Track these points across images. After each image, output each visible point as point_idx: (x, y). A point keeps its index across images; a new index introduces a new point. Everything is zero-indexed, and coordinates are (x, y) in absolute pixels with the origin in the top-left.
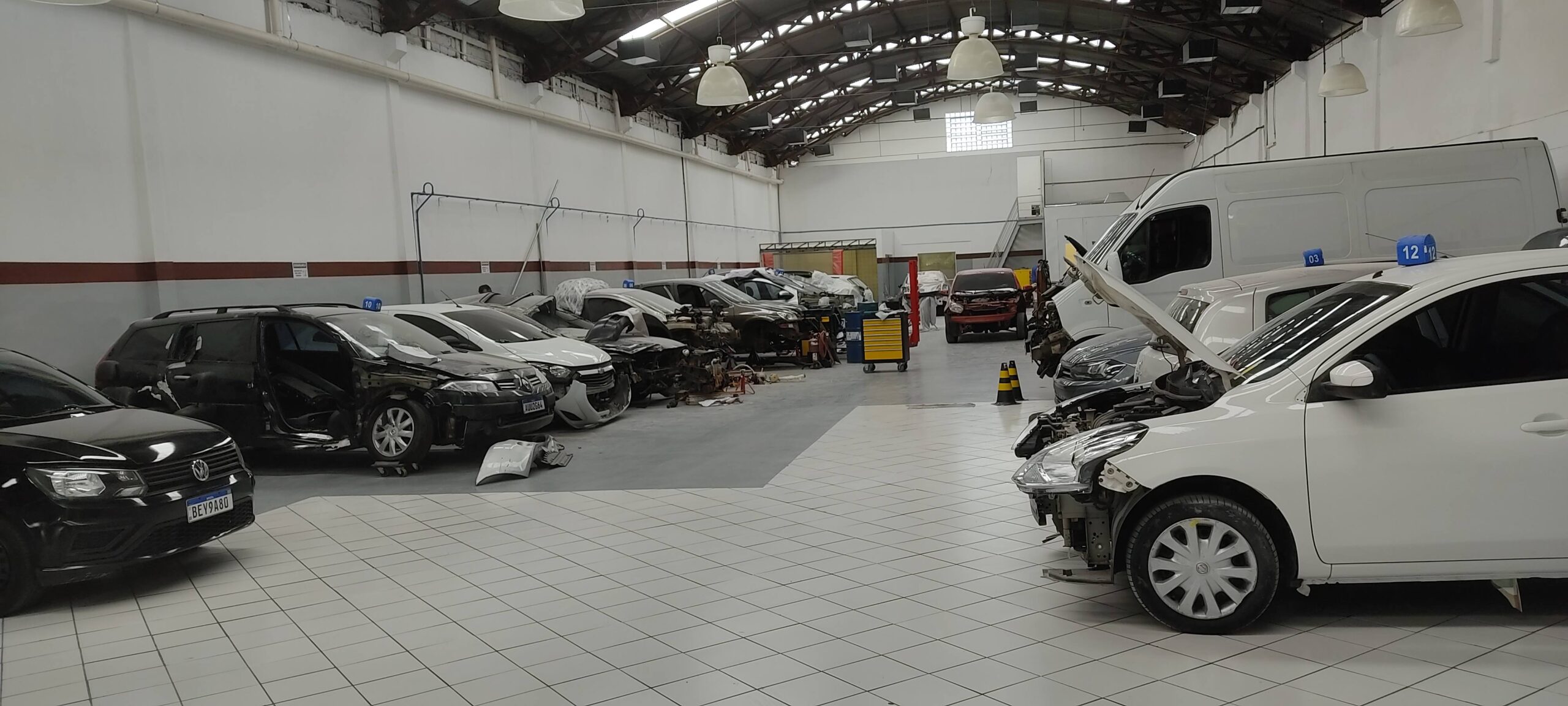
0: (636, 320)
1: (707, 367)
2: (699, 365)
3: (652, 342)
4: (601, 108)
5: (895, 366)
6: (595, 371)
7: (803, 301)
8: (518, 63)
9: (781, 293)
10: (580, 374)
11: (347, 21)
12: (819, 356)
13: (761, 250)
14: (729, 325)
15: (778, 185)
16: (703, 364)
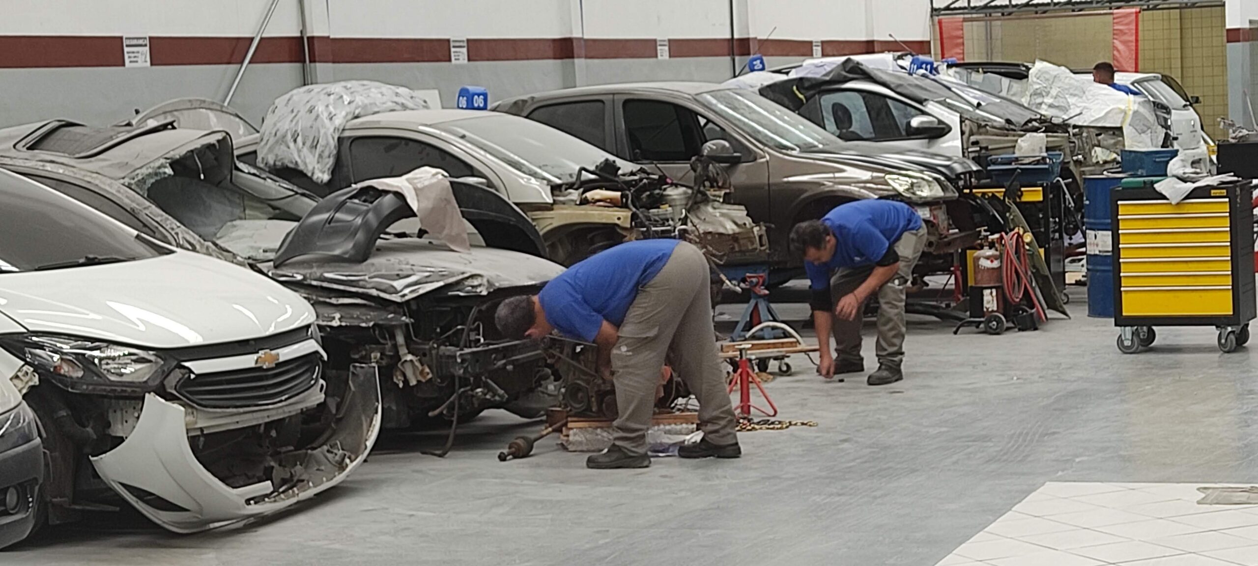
0: (428, 204)
3: (462, 268)
5: (1209, 335)
7: (975, 143)
9: (915, 122)
10: (191, 372)
12: (1002, 299)
14: (740, 213)
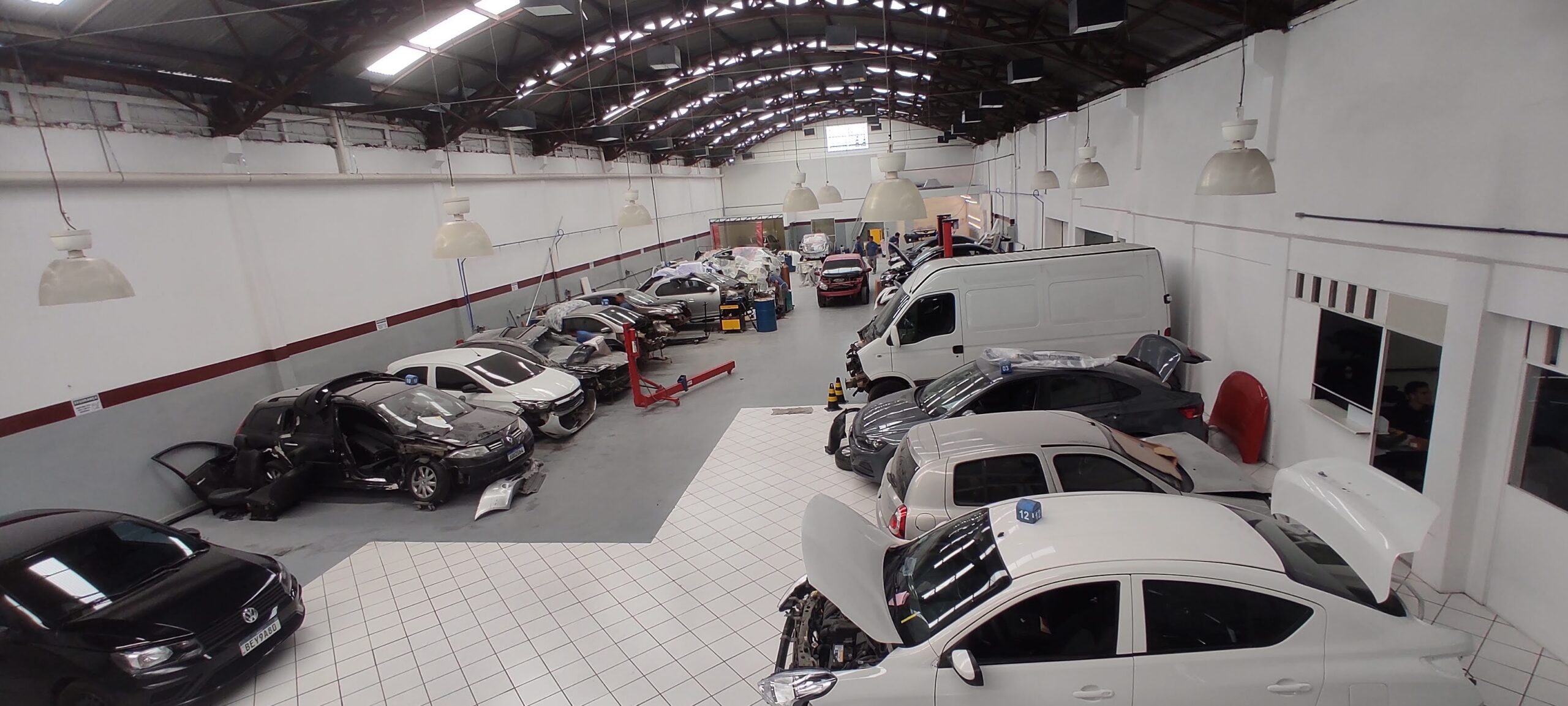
0: (600, 347)
4: (591, 158)
6: (567, 399)
8: (528, 144)
10: (556, 406)
11: (400, 148)
13: (711, 223)
15: (721, 178)
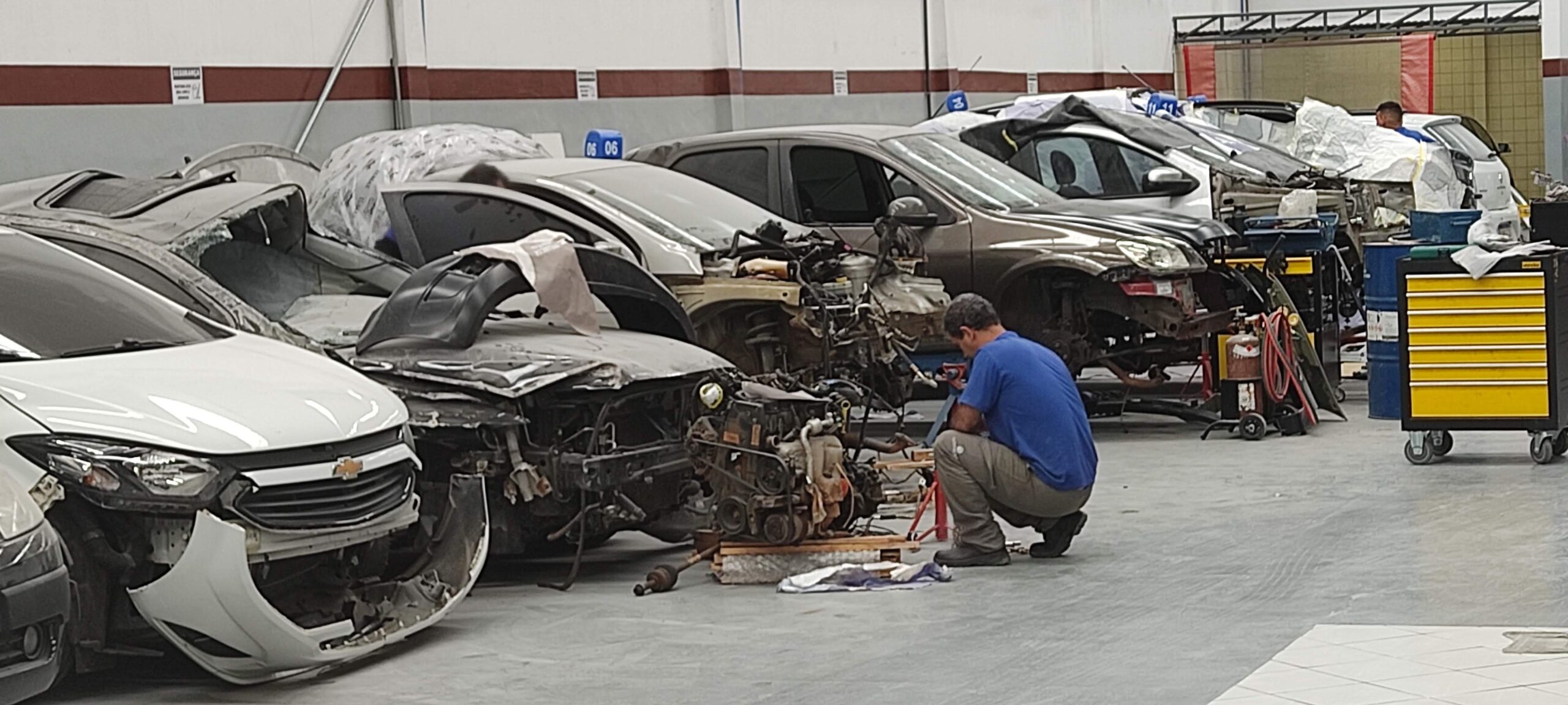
0: (548, 276)
1: (785, 448)
2: (755, 442)
3: (590, 356)
5: (1519, 441)
6: (322, 471)
7: (1229, 202)
9: (1154, 175)
10: (253, 484)
12: (1263, 396)
13: (1178, 35)
14: (935, 288)
16: (771, 438)
